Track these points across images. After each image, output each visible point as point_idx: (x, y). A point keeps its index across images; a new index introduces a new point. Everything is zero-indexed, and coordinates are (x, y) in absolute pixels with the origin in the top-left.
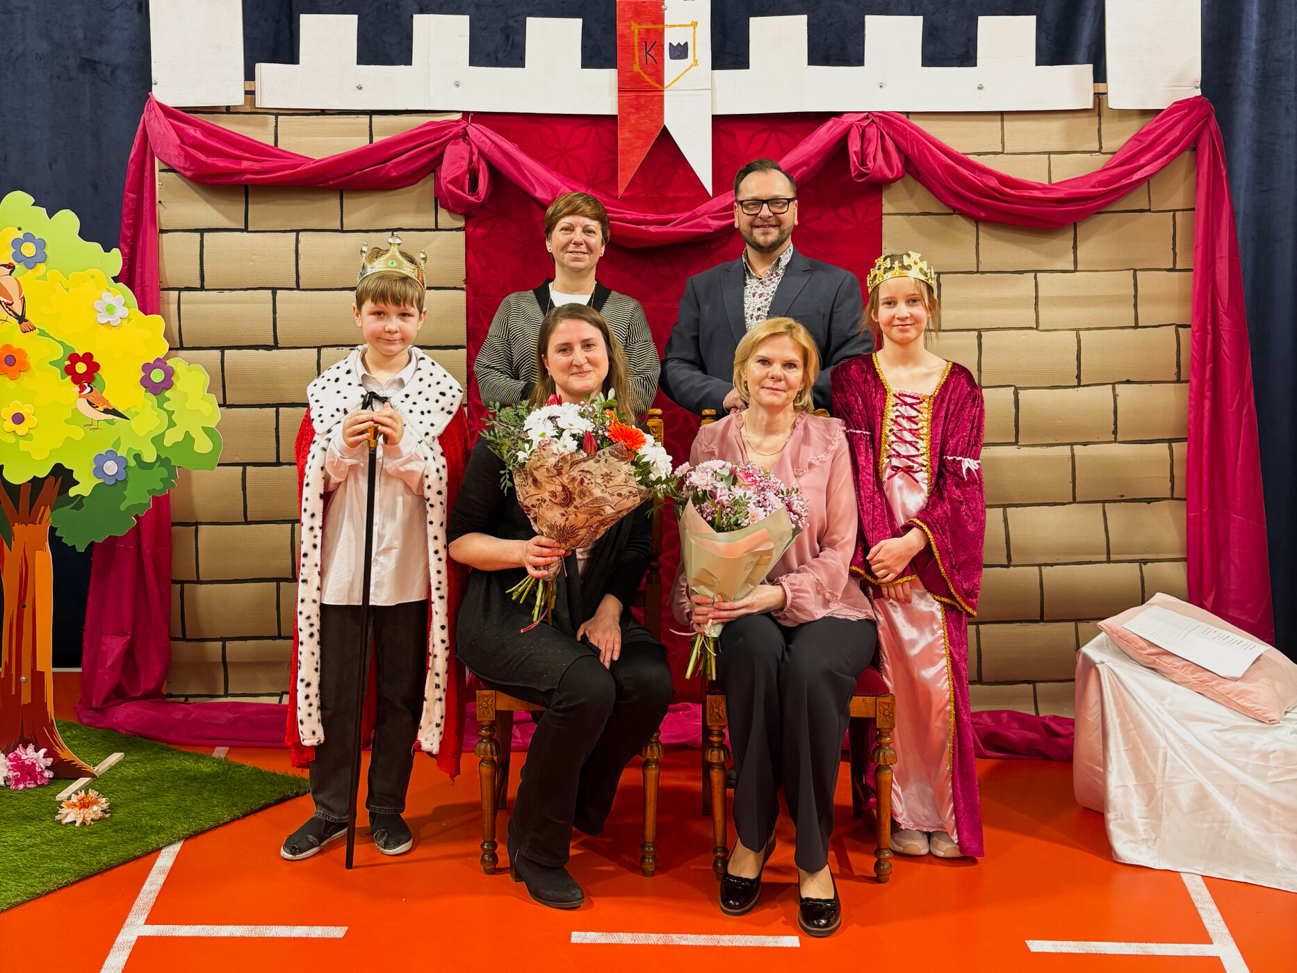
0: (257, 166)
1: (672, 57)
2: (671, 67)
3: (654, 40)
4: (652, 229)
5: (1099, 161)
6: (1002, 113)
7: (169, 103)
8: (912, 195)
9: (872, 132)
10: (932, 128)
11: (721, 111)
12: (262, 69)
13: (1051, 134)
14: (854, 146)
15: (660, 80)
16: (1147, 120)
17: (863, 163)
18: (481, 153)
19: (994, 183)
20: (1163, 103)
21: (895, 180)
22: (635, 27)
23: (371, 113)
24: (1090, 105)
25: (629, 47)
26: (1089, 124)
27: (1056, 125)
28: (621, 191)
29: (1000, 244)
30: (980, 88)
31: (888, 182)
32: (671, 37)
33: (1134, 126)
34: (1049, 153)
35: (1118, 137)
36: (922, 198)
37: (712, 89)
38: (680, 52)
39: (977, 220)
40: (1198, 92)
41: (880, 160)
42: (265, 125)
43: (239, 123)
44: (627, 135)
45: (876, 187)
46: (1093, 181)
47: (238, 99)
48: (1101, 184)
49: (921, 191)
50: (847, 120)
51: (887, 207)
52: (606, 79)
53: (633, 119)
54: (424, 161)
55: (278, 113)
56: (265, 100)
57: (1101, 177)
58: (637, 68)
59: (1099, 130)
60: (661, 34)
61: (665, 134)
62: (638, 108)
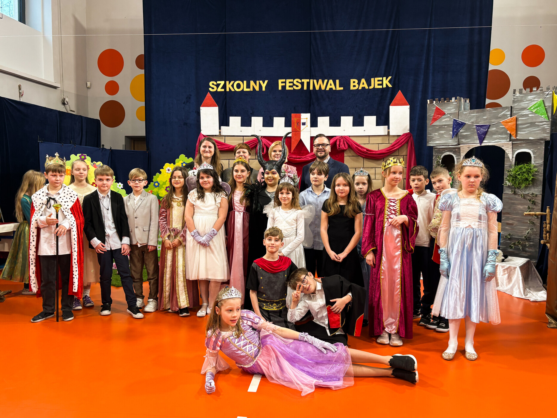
0: (221, 147)
1: (303, 125)
2: (302, 127)
3: (299, 122)
4: (298, 159)
5: (389, 145)
6: (369, 136)
7: (204, 134)
8: (350, 152)
9: (342, 140)
10: (354, 139)
11: (312, 136)
12: (222, 127)
13: (379, 140)
14: (338, 143)
15: (300, 130)
16: (399, 137)
17: (340, 147)
18: (264, 144)
19: (365, 150)
20: (401, 134)
21: (346, 150)
22: (295, 119)
23: (243, 136)
24: (387, 134)
25: (294, 123)
26: (387, 138)
27: (380, 138)
28: (292, 152)
29: (368, 162)
30: (364, 131)
31: (345, 150)
32: (302, 121)
33: (396, 138)
34: (378, 144)
35: (392, 141)
36: (352, 153)
37: (310, 131)
38: (304, 124)
39: (363, 158)
40: (409, 131)
41: (343, 146)
42: (223, 138)
43: (217, 138)
44: (293, 140)
45: (343, 151)
46: (386, 150)
47: (218, 134)
48: (387, 150)
49: (352, 152)
50: (337, 138)
51: (345, 155)
52: (289, 129)
53: (294, 137)
54: (253, 146)
55: (225, 136)
56: (223, 134)
57: (387, 149)
58: (295, 127)
59: (389, 139)
60: (300, 120)
61: (301, 140)
62: (295, 135)
